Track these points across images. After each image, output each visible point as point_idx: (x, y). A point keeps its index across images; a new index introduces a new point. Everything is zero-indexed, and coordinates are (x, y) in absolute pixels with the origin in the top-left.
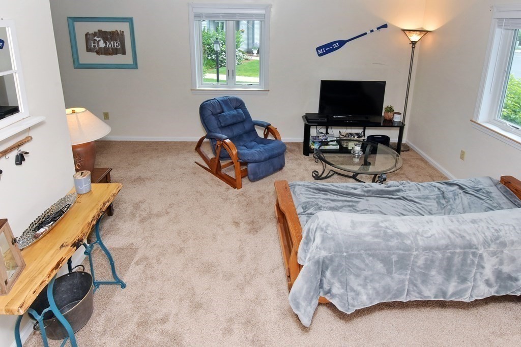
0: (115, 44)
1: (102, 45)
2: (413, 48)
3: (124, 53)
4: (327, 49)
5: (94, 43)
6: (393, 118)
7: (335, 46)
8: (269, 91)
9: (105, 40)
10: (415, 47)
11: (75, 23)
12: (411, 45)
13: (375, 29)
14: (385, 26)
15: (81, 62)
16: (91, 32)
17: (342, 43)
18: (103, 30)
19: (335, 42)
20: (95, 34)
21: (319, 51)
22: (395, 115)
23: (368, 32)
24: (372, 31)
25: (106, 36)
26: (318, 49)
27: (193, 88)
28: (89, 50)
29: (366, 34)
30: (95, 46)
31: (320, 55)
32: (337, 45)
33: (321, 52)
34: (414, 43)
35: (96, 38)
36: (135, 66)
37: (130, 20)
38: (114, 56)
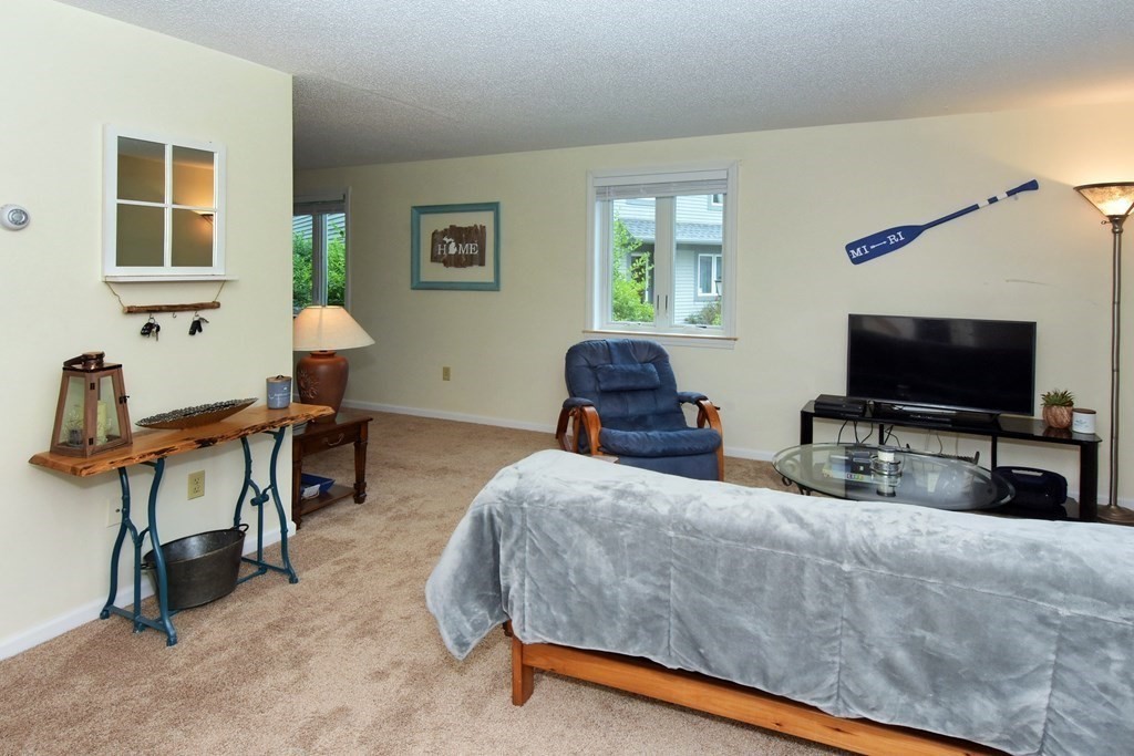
0: (470, 248)
1: (453, 250)
2: (1117, 233)
3: (482, 264)
4: (873, 247)
5: (442, 247)
6: (1070, 424)
7: (892, 239)
8: (735, 340)
9: (458, 241)
10: (1121, 232)
11: (423, 217)
12: (1110, 226)
13: (1002, 195)
14: (1032, 185)
15: (423, 279)
16: (441, 229)
17: (911, 233)
18: (458, 225)
19: (893, 231)
20: (445, 233)
21: (852, 252)
22: (1075, 414)
23: (983, 203)
24: (993, 200)
25: (460, 234)
26: (849, 247)
27: (588, 329)
28: (434, 258)
29: (976, 207)
30: (442, 252)
31: (856, 261)
32: (898, 236)
33: (858, 253)
34: (1116, 221)
35: (445, 239)
36: (494, 286)
37: (494, 207)
38: (469, 269)
